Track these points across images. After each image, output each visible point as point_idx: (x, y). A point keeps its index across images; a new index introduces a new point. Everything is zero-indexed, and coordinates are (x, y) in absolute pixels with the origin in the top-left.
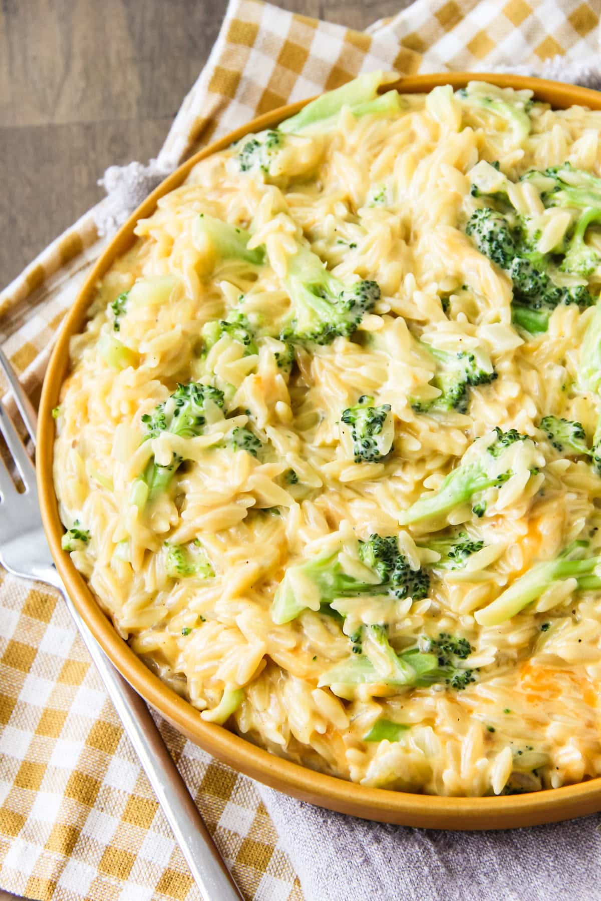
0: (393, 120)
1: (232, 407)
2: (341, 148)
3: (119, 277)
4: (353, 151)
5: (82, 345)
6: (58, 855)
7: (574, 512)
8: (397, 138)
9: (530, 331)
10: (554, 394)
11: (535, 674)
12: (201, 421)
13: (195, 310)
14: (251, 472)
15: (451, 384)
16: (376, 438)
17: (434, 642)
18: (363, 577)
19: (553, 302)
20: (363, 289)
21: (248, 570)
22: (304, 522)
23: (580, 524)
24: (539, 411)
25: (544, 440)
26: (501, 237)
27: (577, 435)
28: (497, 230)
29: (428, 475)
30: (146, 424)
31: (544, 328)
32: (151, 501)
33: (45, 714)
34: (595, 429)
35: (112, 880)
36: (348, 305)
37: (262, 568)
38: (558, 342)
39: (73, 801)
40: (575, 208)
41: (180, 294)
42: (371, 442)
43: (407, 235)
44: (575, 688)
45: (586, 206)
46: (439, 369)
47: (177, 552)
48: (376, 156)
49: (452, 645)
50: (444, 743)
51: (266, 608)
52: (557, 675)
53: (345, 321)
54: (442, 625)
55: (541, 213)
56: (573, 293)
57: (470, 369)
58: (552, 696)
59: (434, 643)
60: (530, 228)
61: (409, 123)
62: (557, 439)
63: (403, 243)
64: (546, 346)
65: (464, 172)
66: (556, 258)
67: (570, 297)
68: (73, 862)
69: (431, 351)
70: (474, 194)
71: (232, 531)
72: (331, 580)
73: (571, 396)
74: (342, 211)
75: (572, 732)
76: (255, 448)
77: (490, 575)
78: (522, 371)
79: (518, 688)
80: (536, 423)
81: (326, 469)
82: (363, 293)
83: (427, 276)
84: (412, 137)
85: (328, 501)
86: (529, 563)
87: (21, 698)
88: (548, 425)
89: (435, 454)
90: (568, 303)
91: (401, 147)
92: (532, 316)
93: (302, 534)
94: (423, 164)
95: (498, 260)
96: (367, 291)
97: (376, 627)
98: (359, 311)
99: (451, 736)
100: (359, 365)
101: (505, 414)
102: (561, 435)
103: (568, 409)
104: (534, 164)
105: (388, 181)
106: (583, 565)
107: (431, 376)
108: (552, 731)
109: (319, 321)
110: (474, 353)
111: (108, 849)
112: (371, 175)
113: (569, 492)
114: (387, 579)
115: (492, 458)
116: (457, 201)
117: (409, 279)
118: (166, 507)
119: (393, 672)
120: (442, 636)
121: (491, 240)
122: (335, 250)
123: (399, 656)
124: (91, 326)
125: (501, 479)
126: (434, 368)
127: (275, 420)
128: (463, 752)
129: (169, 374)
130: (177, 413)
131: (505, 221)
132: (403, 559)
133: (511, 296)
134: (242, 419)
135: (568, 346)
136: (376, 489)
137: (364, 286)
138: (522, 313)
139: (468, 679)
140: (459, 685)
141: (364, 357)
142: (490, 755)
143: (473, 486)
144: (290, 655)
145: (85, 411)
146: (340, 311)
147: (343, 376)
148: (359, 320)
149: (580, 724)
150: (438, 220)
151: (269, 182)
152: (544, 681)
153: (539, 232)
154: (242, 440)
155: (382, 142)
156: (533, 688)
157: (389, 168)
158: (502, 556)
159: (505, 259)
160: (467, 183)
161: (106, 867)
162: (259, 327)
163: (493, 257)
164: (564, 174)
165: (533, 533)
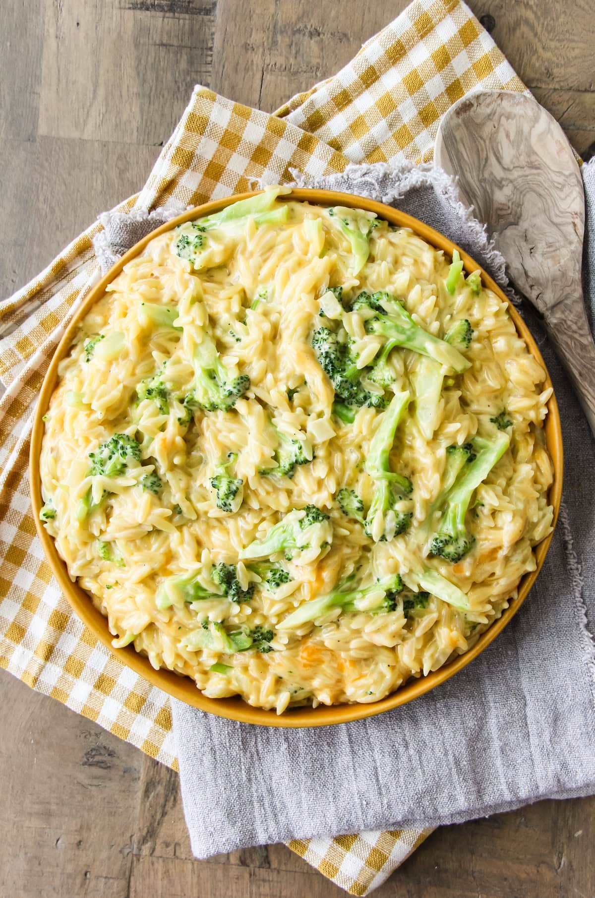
0: (281, 230)
1: (146, 456)
2: (243, 252)
3: (95, 318)
4: (252, 254)
5: (67, 368)
6: (40, 660)
7: (348, 559)
8: (281, 248)
9: (343, 420)
10: (348, 473)
11: (310, 651)
12: (125, 466)
13: (134, 368)
14: (149, 514)
15: (285, 463)
16: (230, 501)
17: (251, 632)
18: (211, 590)
19: (360, 403)
20: (238, 384)
21: (145, 570)
22: (182, 542)
23: (350, 568)
24: (338, 484)
25: (338, 509)
26: (333, 356)
27: (359, 509)
28: (331, 351)
29: (263, 519)
30: (91, 459)
31: (351, 421)
32: (89, 515)
33: (42, 566)
34: (371, 501)
35: (70, 677)
36: (227, 394)
37: (153, 569)
38: (357, 436)
39: (52, 628)
40: (384, 338)
41: (126, 355)
42: (228, 503)
43: (275, 335)
44: (333, 660)
45: (392, 337)
46: (280, 445)
47: (104, 547)
48: (265, 261)
49: (262, 634)
50: (252, 682)
51: (154, 591)
52: (323, 652)
53: (225, 404)
54: (257, 621)
55: (362, 338)
56: (374, 400)
57: (298, 454)
58: (318, 665)
59: (253, 632)
60: (353, 348)
61: (290, 237)
62: (346, 509)
63: (270, 343)
64: (351, 436)
65: (317, 297)
66: (369, 369)
67: (371, 403)
68: (49, 665)
69: (276, 432)
70: (321, 315)
71: (138, 542)
72: (192, 591)
73: (361, 471)
74: (236, 308)
75: (327, 686)
76: (156, 489)
77: (291, 599)
78: (333, 452)
79: (299, 659)
80: (334, 497)
81: (201, 506)
82: (238, 387)
83: (282, 375)
84: (290, 250)
85: (198, 529)
86: (314, 596)
87: (29, 551)
88: (342, 499)
89: (268, 507)
90: (370, 405)
91: (282, 257)
92: (345, 412)
93: (180, 550)
94: (294, 278)
95: (328, 373)
96: (241, 385)
97: (216, 624)
98: (234, 398)
99: (256, 679)
100: (231, 431)
101: (315, 488)
102: (349, 507)
103: (357, 481)
104: (366, 286)
105: (269, 286)
106: (348, 598)
107: (273, 454)
108: (316, 683)
109: (209, 399)
110: (302, 444)
111: (70, 657)
112: (260, 278)
113: (348, 546)
114: (226, 593)
115: (300, 530)
116: (310, 317)
117: (270, 376)
118: (98, 519)
119: (224, 648)
120: (257, 627)
121: (326, 357)
122: (228, 339)
123: (229, 635)
124: (74, 353)
125: (303, 548)
126: (277, 445)
127: (172, 467)
128: (262, 690)
129: (111, 418)
130: (110, 458)
131: (337, 343)
132: (237, 584)
133: (333, 399)
134: (151, 468)
135: (364, 439)
136: (230, 524)
137: (239, 381)
138: (339, 408)
139: (270, 649)
140: (264, 651)
141: (234, 426)
142: (277, 692)
143: (285, 545)
144: (165, 625)
145: (62, 422)
146: (222, 397)
147: (220, 438)
148: (234, 404)
149: (333, 682)
150: (295, 330)
151: (193, 272)
152: (314, 657)
153: (358, 354)
154: (149, 484)
155: (271, 248)
156: (308, 660)
157: (271, 275)
158: (298, 589)
159: (333, 372)
160: (317, 307)
161: (67, 669)
162: (173, 390)
163: (326, 369)
164: (383, 303)
165: (319, 578)
